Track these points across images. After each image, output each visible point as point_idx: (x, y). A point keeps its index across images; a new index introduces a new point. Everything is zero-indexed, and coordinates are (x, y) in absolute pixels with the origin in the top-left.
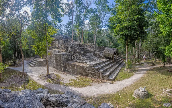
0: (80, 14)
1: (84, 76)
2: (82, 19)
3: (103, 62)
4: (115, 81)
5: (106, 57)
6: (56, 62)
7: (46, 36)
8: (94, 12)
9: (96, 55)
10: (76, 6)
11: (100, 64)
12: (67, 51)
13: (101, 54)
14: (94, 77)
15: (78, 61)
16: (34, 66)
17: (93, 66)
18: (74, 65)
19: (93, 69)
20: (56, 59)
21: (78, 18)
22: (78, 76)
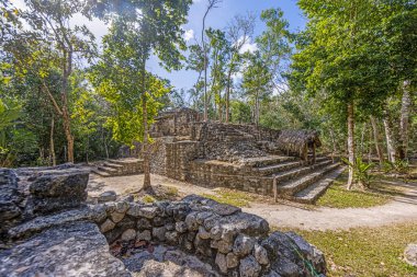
0: (223, 64)
1: (232, 189)
2: (226, 73)
3: (279, 162)
4: (318, 206)
5: (283, 152)
6: (169, 162)
7: (145, 98)
8: (254, 58)
9: (259, 147)
10: (212, 50)
11: (270, 163)
12: (193, 138)
13: (272, 145)
14: (257, 192)
15: (218, 157)
16: (113, 175)
17: (255, 166)
18: (210, 166)
19: (255, 173)
20: (168, 156)
21: (217, 73)
22: (218, 189)
